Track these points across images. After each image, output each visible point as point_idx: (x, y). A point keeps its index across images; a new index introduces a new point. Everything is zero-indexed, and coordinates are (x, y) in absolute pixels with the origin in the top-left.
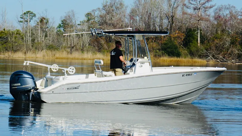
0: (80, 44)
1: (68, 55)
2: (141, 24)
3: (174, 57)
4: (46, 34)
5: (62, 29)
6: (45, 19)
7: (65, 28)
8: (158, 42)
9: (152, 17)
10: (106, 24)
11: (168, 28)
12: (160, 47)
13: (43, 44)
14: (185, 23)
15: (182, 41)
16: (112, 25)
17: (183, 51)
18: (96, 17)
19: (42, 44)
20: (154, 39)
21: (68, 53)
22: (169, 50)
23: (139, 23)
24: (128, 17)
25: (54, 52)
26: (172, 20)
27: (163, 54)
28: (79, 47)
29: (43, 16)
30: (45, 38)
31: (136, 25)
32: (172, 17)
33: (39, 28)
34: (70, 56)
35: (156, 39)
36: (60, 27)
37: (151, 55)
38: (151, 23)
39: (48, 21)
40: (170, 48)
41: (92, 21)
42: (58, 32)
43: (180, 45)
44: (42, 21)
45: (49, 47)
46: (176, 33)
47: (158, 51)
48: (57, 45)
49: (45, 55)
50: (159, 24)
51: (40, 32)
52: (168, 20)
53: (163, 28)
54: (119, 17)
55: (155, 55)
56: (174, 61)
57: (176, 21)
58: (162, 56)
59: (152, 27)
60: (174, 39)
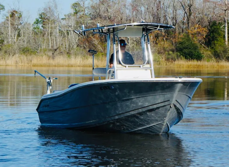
0: (66, 45)
1: (50, 60)
2: (147, 17)
3: (193, 60)
4: (19, 32)
5: (40, 26)
6: (16, 12)
7: (44, 24)
8: (171, 41)
9: (161, 7)
10: (101, 18)
11: (185, 21)
12: (173, 48)
13: (16, 47)
14: (207, 14)
15: (204, 39)
16: (108, 18)
17: (205, 53)
18: (86, 8)
19: (13, 47)
20: (166, 37)
21: (49, 57)
22: (186, 51)
23: (144, 15)
24: (130, 7)
25: (30, 57)
26: (190, 11)
27: (178, 57)
28: (64, 49)
29: (14, 9)
30: (17, 38)
32: (189, 6)
33: (10, 25)
34: (51, 61)
35: (168, 36)
36: (37, 23)
37: (162, 58)
38: (162, 15)
39: (21, 16)
40: (187, 48)
41: (82, 13)
42: (36, 30)
43: (201, 44)
44: (12, 15)
45: (24, 50)
46: (195, 28)
47: (171, 52)
48: (34, 48)
49: (18, 61)
50: (172, 15)
51: (11, 31)
52: (184, 10)
53: (177, 21)
54: (117, 8)
55: (168, 59)
56: (193, 66)
57: (195, 12)
58: (177, 59)
59: (163, 21)
60: (193, 36)
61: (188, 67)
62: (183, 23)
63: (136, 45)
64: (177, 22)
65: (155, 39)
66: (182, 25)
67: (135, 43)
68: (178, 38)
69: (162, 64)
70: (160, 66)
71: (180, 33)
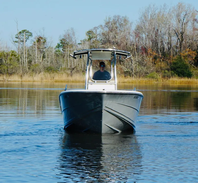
0: (81, 65)
1: (69, 77)
2: (147, 42)
3: (185, 77)
4: (44, 54)
5: (61, 49)
6: (42, 38)
7: (64, 48)
8: (167, 62)
9: (159, 34)
10: (110, 43)
11: (178, 46)
12: (169, 67)
13: (41, 66)
16: (115, 43)
17: (194, 71)
18: (98, 35)
19: (39, 66)
20: (163, 59)
21: (68, 75)
22: (179, 70)
23: (145, 40)
24: (134, 34)
25: (52, 75)
26: (182, 37)
27: (172, 75)
28: (80, 68)
29: (40, 35)
30: (42, 59)
31: (142, 43)
32: (181, 33)
33: (36, 48)
34: (70, 78)
35: (164, 58)
36: (58, 47)
37: (160, 76)
38: (159, 41)
39: (45, 41)
40: (179, 68)
41: (94, 39)
42: (57, 53)
43: (191, 65)
44: (39, 40)
45: (48, 69)
46: (186, 52)
47: (166, 71)
48: (56, 67)
49: (43, 78)
50: (168, 41)
51: (37, 53)
52: (177, 37)
53: (172, 45)
54: (123, 35)
55: (164, 76)
56: (184, 82)
57: (186, 38)
58: (171, 77)
59: (160, 45)
60: (184, 58)
61: (181, 83)
62: (177, 47)
63: (139, 65)
64: (172, 47)
65: (154, 60)
66: (175, 49)
67: (138, 63)
68: (173, 60)
69: (159, 80)
70: (157, 82)
71: (174, 55)
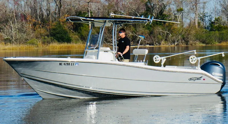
2: (26, 9)
3: (64, 42)
8: (46, 28)
11: (56, 12)
12: (48, 33)
14: (74, 6)
15: (72, 25)
20: (42, 25)
22: (58, 35)
23: (24, 7)
24: (12, 2)
26: (60, 3)
27: (52, 41)
31: (21, 10)
35: (43, 24)
37: (40, 42)
38: (38, 7)
40: (59, 33)
43: (70, 30)
46: (65, 17)
47: (46, 37)
50: (46, 8)
52: (55, 3)
53: (51, 11)
54: (2, 2)
55: (44, 42)
56: (64, 47)
57: (64, 4)
58: (51, 42)
59: (39, 12)
60: (63, 23)
61: (60, 49)
62: (55, 14)
63: (18, 32)
64: (51, 13)
65: (33, 27)
66: (54, 16)
67: (17, 30)
68: (52, 26)
69: (40, 46)
70: (38, 48)
71: (53, 21)
